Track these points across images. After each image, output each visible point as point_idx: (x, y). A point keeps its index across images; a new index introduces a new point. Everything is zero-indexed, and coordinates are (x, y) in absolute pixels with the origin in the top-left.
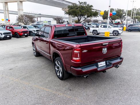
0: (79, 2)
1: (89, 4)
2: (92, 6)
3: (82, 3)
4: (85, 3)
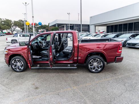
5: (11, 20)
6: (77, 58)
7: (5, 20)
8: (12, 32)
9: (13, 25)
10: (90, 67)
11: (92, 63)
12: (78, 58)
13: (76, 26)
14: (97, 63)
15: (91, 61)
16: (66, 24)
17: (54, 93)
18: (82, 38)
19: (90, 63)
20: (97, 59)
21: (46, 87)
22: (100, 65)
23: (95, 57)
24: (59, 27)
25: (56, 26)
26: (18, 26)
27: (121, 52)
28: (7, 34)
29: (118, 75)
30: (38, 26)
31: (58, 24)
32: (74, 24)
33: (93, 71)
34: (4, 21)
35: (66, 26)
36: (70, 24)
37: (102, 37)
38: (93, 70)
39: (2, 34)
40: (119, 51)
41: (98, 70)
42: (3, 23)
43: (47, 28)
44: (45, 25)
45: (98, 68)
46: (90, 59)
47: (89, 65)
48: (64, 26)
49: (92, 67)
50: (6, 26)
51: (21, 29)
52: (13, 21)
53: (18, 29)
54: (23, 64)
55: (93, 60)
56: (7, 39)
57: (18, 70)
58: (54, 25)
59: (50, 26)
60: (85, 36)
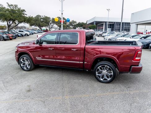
0: (8, 4)
1: (20, 8)
2: (24, 10)
3: (12, 5)
4: (16, 6)
5: (49, 17)
6: (82, 62)
7: (44, 17)
8: (50, 29)
9: (51, 22)
10: (97, 74)
11: (100, 70)
12: (84, 63)
13: (118, 24)
14: (107, 71)
15: (98, 68)
16: (106, 22)
17: (42, 99)
18: (117, 39)
19: (98, 70)
20: (106, 66)
21: (39, 91)
22: (109, 74)
23: (104, 63)
24: (98, 25)
25: (93, 24)
26: (55, 23)
27: (140, 60)
28: (44, 31)
29: (131, 89)
30: (75, 24)
31: (96, 22)
32: (115, 23)
33: (101, 81)
34: (43, 19)
35: (105, 24)
36: (109, 22)
37: (141, 38)
38: (102, 79)
39: (40, 31)
40: (137, 58)
41: (107, 80)
42: (42, 20)
43: (84, 26)
44: (82, 23)
45: (108, 77)
46: (98, 65)
47: (97, 72)
48: (103, 24)
49: (99, 75)
50: (44, 23)
51: (58, 26)
52: (51, 18)
53: (55, 26)
54: (30, 63)
55: (102, 66)
56: (37, 36)
57: (25, 68)
58: (92, 23)
59: (87, 24)
60: (121, 37)
